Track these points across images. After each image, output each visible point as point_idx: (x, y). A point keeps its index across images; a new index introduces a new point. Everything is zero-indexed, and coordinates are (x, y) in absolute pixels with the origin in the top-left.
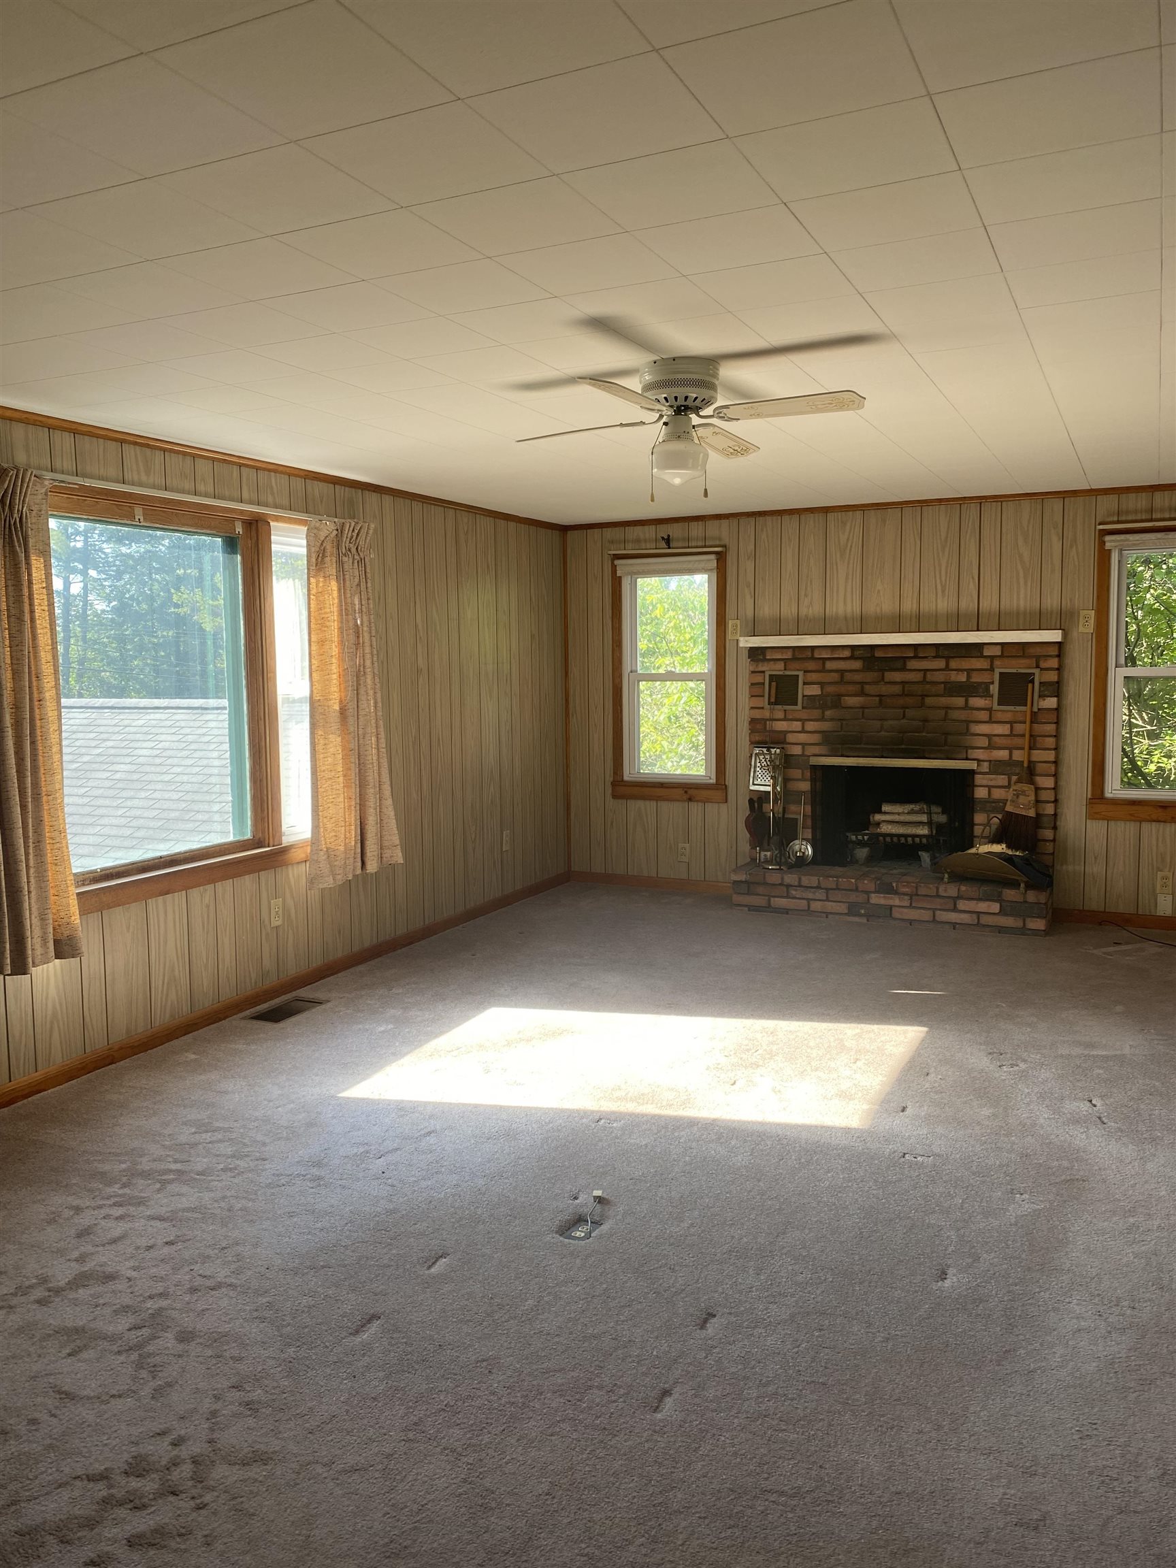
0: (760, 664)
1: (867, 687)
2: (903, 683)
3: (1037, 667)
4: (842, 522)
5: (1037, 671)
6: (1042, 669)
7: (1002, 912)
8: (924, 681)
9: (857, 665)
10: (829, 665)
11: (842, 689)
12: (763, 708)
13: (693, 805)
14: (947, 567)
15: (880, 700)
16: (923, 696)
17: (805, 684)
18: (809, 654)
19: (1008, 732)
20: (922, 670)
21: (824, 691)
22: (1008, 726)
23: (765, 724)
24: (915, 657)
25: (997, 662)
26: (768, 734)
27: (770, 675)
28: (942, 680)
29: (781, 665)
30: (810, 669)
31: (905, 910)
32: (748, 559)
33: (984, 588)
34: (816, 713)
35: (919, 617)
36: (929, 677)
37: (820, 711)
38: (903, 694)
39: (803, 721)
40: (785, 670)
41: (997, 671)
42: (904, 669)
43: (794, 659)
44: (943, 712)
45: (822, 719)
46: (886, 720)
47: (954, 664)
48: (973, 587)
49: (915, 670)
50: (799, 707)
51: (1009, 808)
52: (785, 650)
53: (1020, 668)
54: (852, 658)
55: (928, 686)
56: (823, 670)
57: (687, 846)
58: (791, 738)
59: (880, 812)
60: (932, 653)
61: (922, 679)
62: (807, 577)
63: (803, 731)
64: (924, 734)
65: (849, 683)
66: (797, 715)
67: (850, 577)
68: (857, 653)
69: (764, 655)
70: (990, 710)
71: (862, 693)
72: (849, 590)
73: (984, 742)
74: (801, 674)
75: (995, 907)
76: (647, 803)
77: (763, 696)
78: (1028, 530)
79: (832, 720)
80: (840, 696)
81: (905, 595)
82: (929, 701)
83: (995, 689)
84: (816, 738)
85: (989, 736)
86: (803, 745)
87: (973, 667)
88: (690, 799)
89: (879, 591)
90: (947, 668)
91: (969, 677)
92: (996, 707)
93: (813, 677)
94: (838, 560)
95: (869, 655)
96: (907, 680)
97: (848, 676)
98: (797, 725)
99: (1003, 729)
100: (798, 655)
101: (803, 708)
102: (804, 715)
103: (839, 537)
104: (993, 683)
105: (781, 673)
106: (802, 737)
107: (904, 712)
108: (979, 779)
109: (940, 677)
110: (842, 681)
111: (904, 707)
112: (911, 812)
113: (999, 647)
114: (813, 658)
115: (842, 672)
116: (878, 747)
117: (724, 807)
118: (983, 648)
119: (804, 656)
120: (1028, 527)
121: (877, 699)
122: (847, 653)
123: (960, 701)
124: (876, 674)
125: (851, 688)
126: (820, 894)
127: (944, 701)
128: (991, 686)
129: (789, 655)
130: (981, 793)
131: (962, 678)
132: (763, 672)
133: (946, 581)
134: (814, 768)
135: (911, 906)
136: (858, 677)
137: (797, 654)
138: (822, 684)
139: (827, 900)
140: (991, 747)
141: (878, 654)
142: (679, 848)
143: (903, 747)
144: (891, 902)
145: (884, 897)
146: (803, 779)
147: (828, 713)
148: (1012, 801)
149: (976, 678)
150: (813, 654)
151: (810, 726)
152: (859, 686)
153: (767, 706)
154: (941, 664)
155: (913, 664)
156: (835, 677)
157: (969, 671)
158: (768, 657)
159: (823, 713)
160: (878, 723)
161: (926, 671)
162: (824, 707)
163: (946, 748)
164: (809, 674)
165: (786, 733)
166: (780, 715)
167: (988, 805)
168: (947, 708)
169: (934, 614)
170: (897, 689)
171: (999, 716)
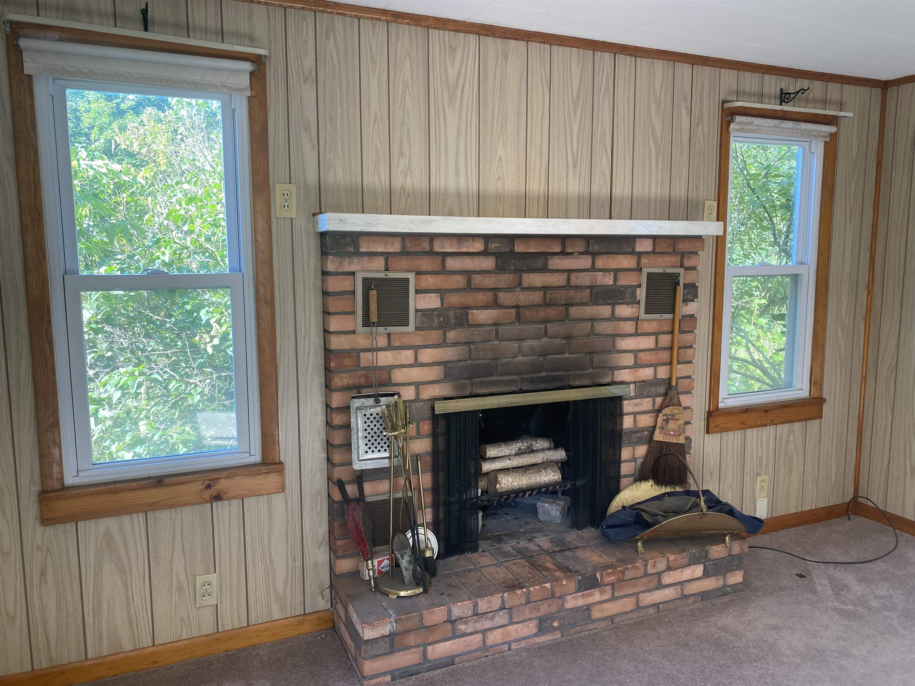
0: (347, 261)
1: (502, 296)
2: (544, 288)
3: (682, 266)
4: (450, 46)
5: (681, 271)
6: (687, 269)
7: (706, 574)
8: (568, 286)
9: (488, 263)
10: (452, 264)
11: (469, 299)
12: (354, 332)
13: (220, 507)
14: (579, 134)
15: (518, 314)
16: (568, 305)
17: (417, 292)
18: (426, 246)
19: (653, 346)
20: (564, 271)
21: (445, 302)
22: (653, 338)
23: (358, 358)
24: (564, 253)
25: (645, 261)
26: (362, 372)
27: (365, 280)
28: (588, 284)
29: (380, 263)
30: (424, 268)
31: (606, 605)
32: (305, 81)
33: (617, 167)
34: (435, 336)
35: (547, 198)
36: (575, 280)
37: (441, 331)
38: (546, 304)
39: (416, 348)
40: (387, 270)
41: (645, 271)
42: (544, 269)
43: (404, 253)
44: (588, 325)
45: (443, 344)
46: (524, 339)
47: (600, 263)
48: (606, 163)
49: (558, 271)
50: (411, 328)
51: (658, 436)
52: (389, 239)
53: (666, 267)
54: (485, 253)
55: (572, 293)
56: (443, 271)
57: (213, 577)
58: (398, 376)
59: (485, 459)
60: (580, 247)
61: (565, 283)
62: (403, 124)
63: (416, 364)
64: (567, 355)
65: (478, 290)
66: (406, 341)
67: (463, 133)
68: (493, 246)
69: (357, 247)
70: (636, 319)
71: (495, 304)
72: (462, 151)
73: (628, 360)
74: (411, 276)
75: (698, 570)
76: (126, 519)
77: (353, 313)
78: (660, 96)
79: (454, 344)
80: (466, 308)
81: (532, 168)
82: (574, 311)
83: (641, 294)
84: (435, 373)
85: (635, 352)
86: (417, 385)
87: (620, 266)
88: (218, 498)
89: (500, 159)
90: (593, 269)
91: (615, 279)
92: (643, 316)
93: (430, 281)
94: (446, 104)
95: (507, 250)
96: (549, 285)
97: (477, 280)
98: (407, 356)
99: (647, 343)
100: (410, 247)
101: (417, 329)
102: (418, 340)
103: (446, 71)
104: (639, 286)
105: (381, 275)
106: (416, 374)
107: (546, 327)
108: (628, 406)
109: (584, 279)
110: (469, 288)
111: (546, 321)
112: (520, 453)
113: (650, 242)
114: (431, 253)
115: (468, 274)
116: (514, 377)
117: (278, 499)
118: (635, 242)
119: (419, 249)
120: (660, 93)
121: (514, 311)
122: (478, 246)
123: (605, 310)
124: (512, 276)
125: (482, 298)
126: (502, 618)
127: (590, 311)
128: (638, 291)
129: (395, 247)
130: (628, 423)
131: (609, 280)
132: (353, 273)
133: (578, 152)
134: (435, 418)
135: (614, 599)
136: (489, 281)
137: (408, 245)
138: (442, 292)
139: (511, 623)
140: (637, 365)
141: (519, 248)
142: (198, 586)
143: (543, 374)
144: (591, 600)
145: (583, 596)
146: (419, 436)
147: (451, 335)
148: (662, 428)
149: (625, 280)
150: (432, 246)
151: (426, 355)
152: (490, 294)
153: (360, 328)
154: (585, 262)
155: (556, 263)
156: (459, 281)
157: (616, 271)
158: (363, 250)
159: (445, 334)
160: (516, 344)
161: (570, 271)
162: (445, 326)
163: (590, 371)
164: (424, 277)
165: (390, 369)
166: (382, 342)
167: (634, 435)
168: (593, 320)
169: (565, 195)
170: (536, 297)
171: (646, 327)
